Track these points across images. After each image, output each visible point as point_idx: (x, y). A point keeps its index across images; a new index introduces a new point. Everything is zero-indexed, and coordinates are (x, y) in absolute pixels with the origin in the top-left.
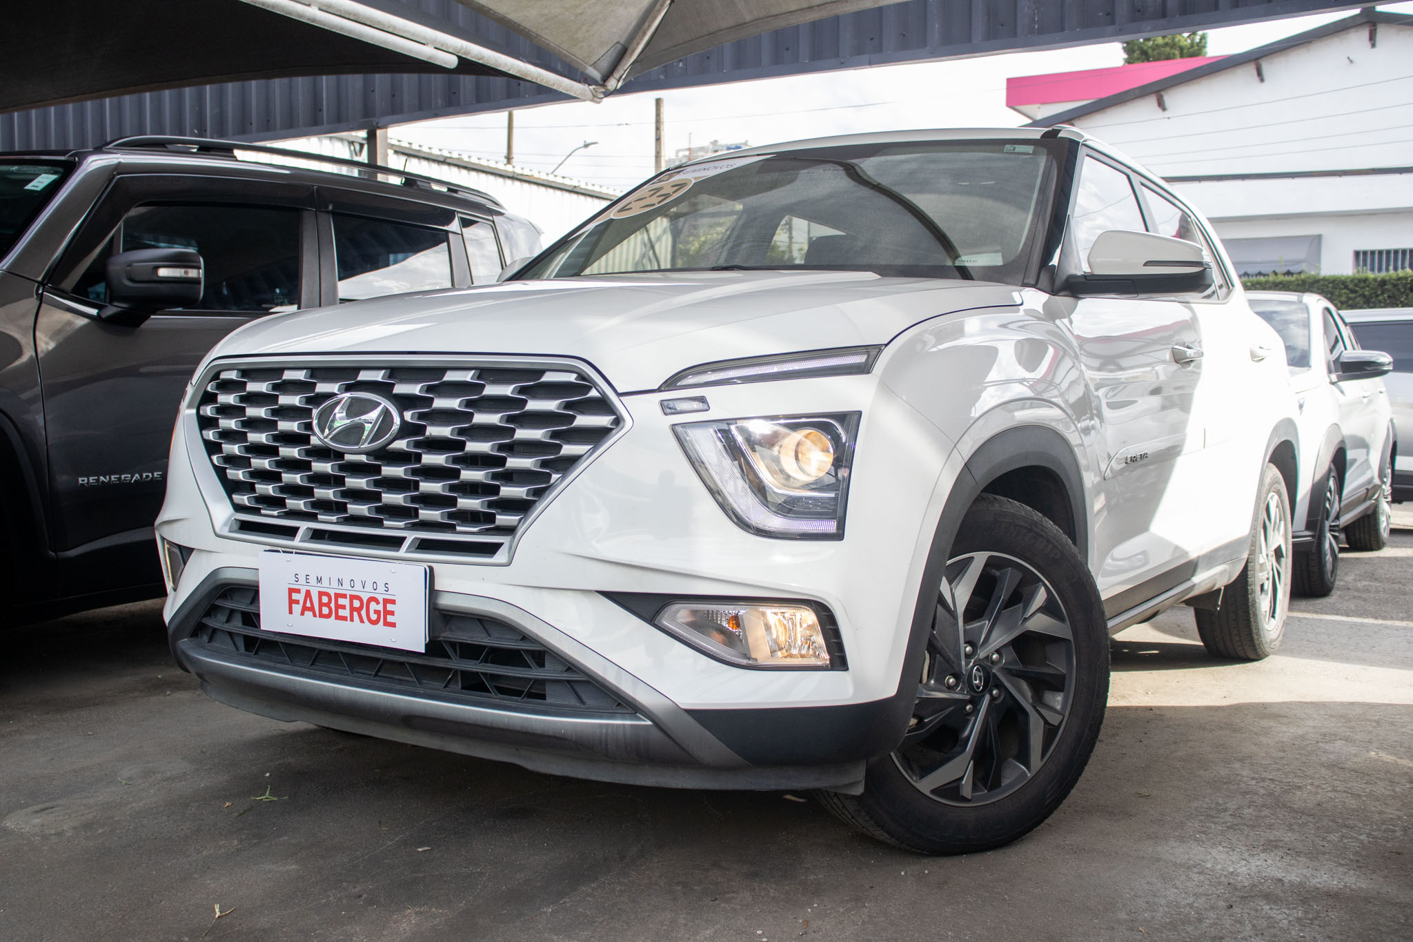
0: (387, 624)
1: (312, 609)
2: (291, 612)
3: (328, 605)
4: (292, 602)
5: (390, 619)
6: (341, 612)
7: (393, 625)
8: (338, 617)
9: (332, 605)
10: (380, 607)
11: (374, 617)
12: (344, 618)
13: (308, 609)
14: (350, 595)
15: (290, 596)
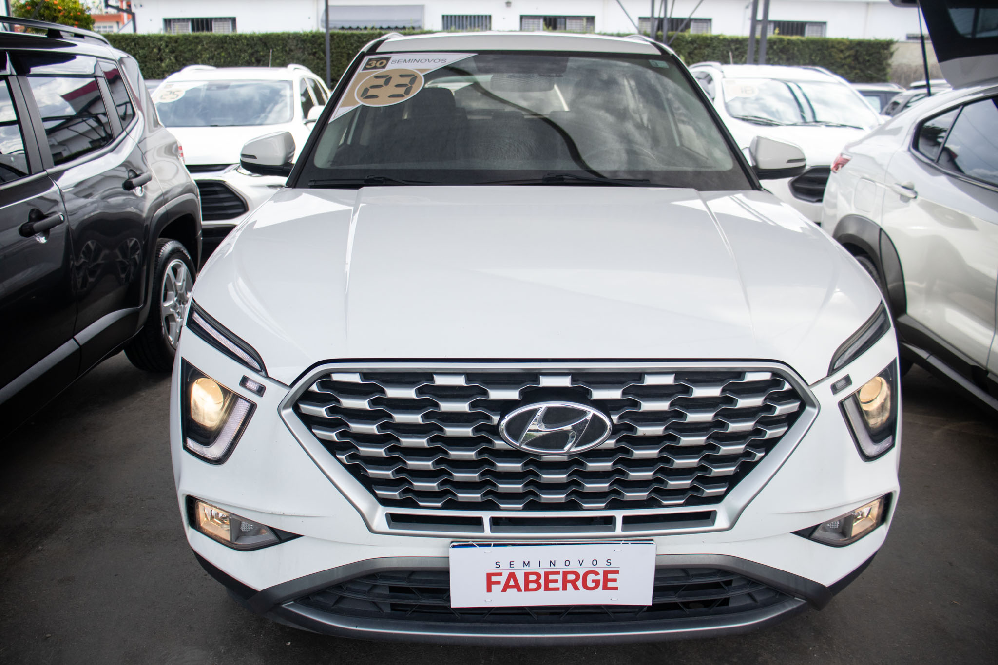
0: (605, 588)
1: (517, 586)
5: (610, 584)
7: (616, 588)
8: (547, 589)
10: (600, 577)
12: (558, 589)
13: (512, 587)
14: (563, 572)
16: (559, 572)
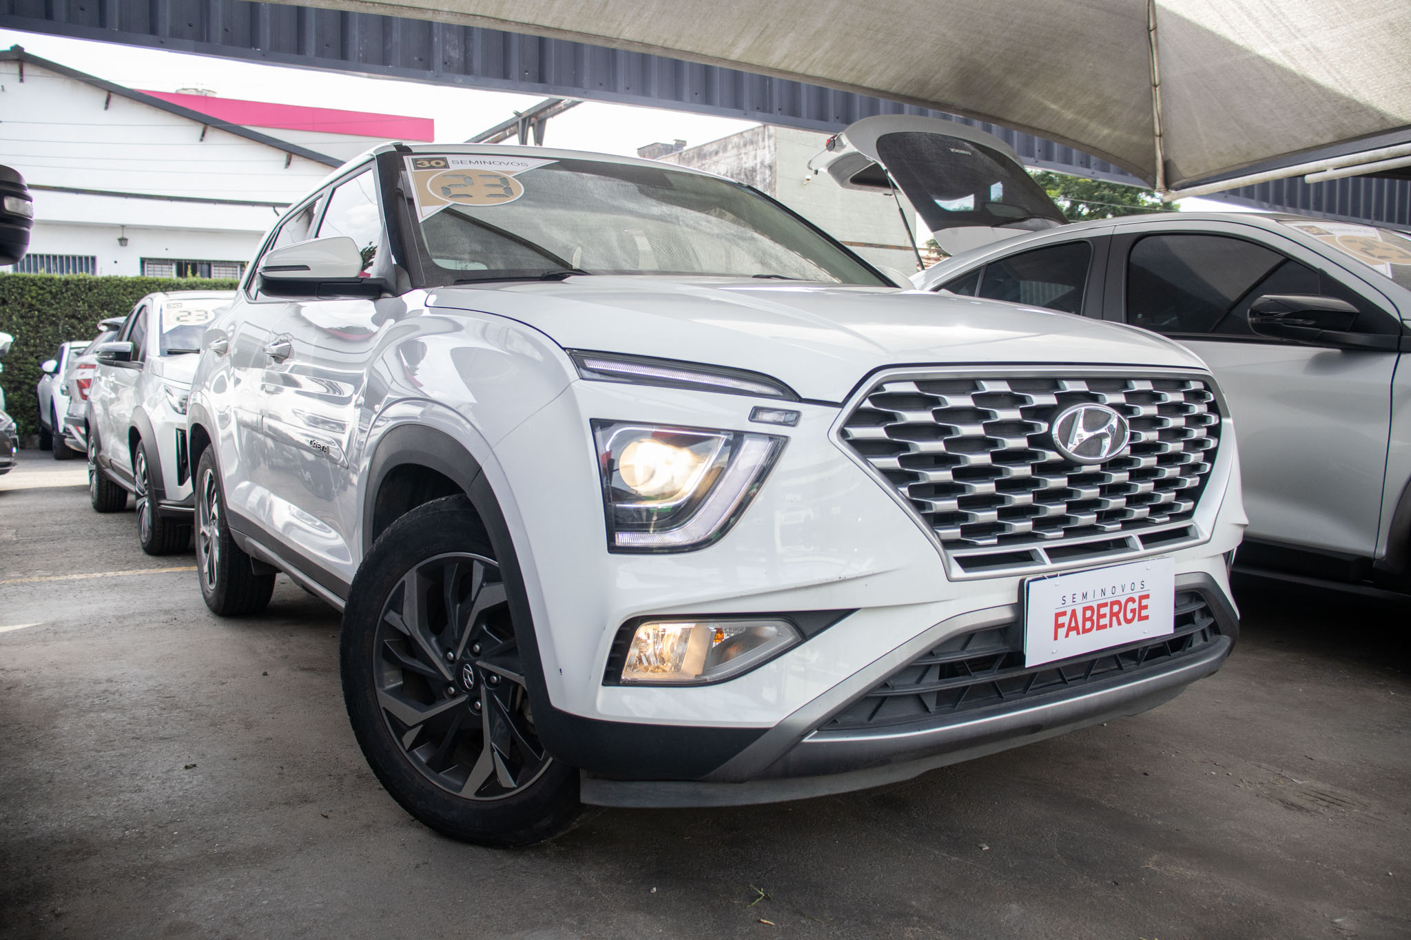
0: (1141, 618)
1: (1076, 628)
2: (1056, 638)
3: (1091, 619)
4: (1058, 626)
5: (1144, 613)
6: (1103, 622)
7: (1146, 618)
8: (1100, 627)
9: (1095, 618)
10: (1136, 605)
11: (1129, 616)
12: (1105, 627)
15: (1056, 620)
16: (1107, 603)
